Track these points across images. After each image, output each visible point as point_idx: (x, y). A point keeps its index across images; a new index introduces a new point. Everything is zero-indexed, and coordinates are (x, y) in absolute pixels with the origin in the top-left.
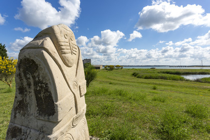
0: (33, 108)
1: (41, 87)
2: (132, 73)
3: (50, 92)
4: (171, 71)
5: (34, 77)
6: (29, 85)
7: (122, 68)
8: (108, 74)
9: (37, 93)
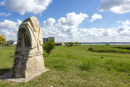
0: (24, 45)
1: (27, 37)
2: (88, 48)
3: (29, 39)
4: (123, 46)
5: (24, 34)
6: (23, 37)
7: (80, 45)
8: (68, 49)
9: (25, 39)
